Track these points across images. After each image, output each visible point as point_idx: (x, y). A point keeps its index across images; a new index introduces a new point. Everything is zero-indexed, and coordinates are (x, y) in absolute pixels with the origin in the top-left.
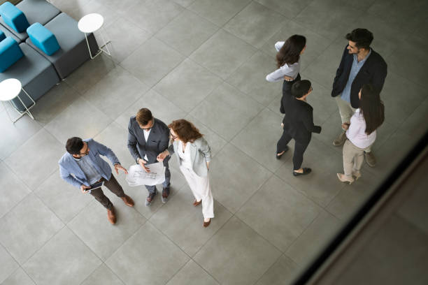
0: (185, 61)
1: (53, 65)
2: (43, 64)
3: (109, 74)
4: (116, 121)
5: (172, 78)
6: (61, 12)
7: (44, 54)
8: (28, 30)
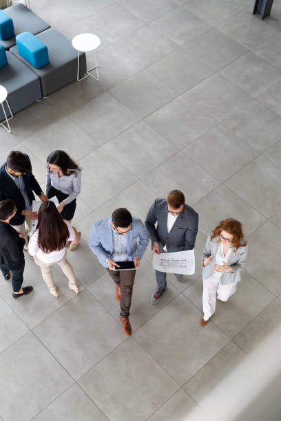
0: (178, 98)
1: (40, 78)
2: (28, 76)
3: (97, 99)
4: (104, 147)
5: (164, 113)
6: (50, 27)
7: (30, 66)
8: (17, 38)
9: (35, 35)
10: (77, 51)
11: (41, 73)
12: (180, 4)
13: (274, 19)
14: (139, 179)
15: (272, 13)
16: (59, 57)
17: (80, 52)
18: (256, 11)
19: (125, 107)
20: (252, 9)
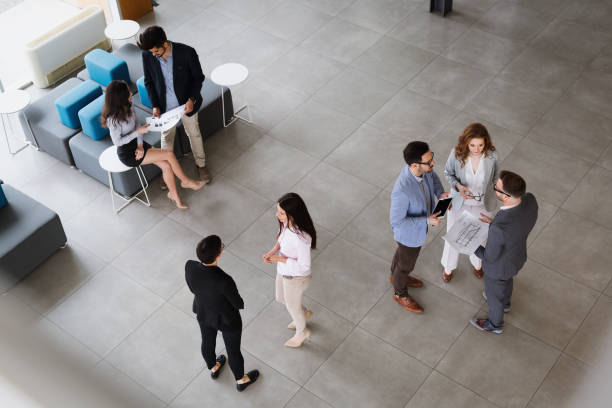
0: (362, 127)
5: (349, 147)
8: (138, 83)
12: (333, 15)
13: (457, 14)
14: (338, 235)
15: (454, 7)
17: (224, 88)
18: (433, 9)
19: (295, 149)
20: (427, 6)
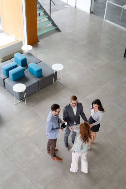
1: (38, 81)
2: (34, 81)
6: (41, 61)
7: (34, 76)
8: (29, 65)
9: (36, 64)
10: (54, 70)
11: (39, 79)
12: (93, 53)
16: (46, 73)
17: (55, 71)
18: (125, 56)
